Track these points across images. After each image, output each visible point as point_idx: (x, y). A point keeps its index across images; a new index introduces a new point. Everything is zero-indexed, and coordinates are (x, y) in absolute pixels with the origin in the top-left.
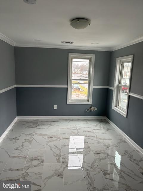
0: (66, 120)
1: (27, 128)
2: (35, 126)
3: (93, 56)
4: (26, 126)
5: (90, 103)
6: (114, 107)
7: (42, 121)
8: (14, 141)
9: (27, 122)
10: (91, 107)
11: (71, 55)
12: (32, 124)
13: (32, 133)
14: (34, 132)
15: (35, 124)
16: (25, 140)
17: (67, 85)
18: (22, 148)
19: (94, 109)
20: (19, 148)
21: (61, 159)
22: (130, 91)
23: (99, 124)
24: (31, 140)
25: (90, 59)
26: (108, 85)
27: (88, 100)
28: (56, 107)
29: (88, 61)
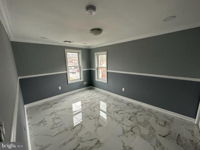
0: (70, 95)
1: (44, 110)
2: (49, 106)
3: (80, 51)
4: (42, 109)
5: (82, 80)
6: (96, 80)
7: (52, 101)
8: (42, 124)
9: (39, 106)
10: (83, 82)
11: (66, 50)
12: (45, 106)
13: (53, 112)
14: (54, 111)
15: (48, 105)
16: (52, 119)
17: (67, 71)
18: (56, 125)
19: (85, 83)
20: (55, 126)
21: (90, 117)
22: (107, 70)
23: (91, 91)
24: (57, 116)
25: (78, 53)
26: (90, 68)
27: (81, 79)
28: (60, 88)
29: (77, 54)
